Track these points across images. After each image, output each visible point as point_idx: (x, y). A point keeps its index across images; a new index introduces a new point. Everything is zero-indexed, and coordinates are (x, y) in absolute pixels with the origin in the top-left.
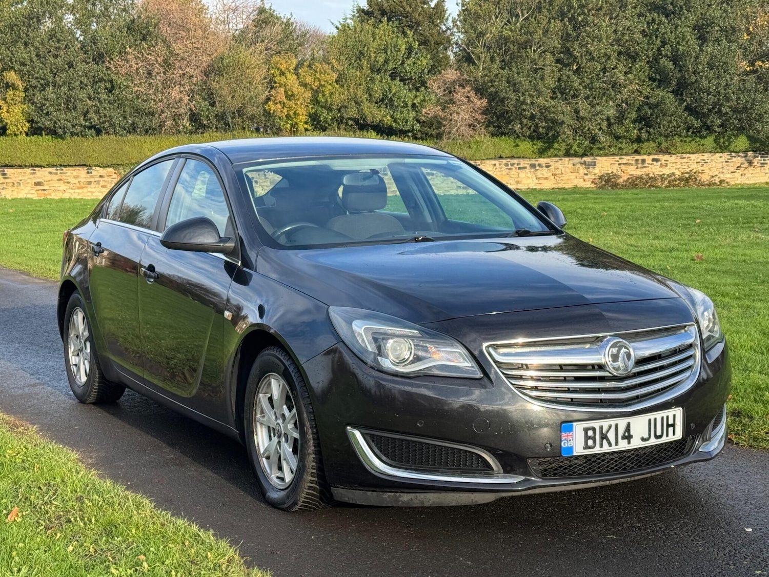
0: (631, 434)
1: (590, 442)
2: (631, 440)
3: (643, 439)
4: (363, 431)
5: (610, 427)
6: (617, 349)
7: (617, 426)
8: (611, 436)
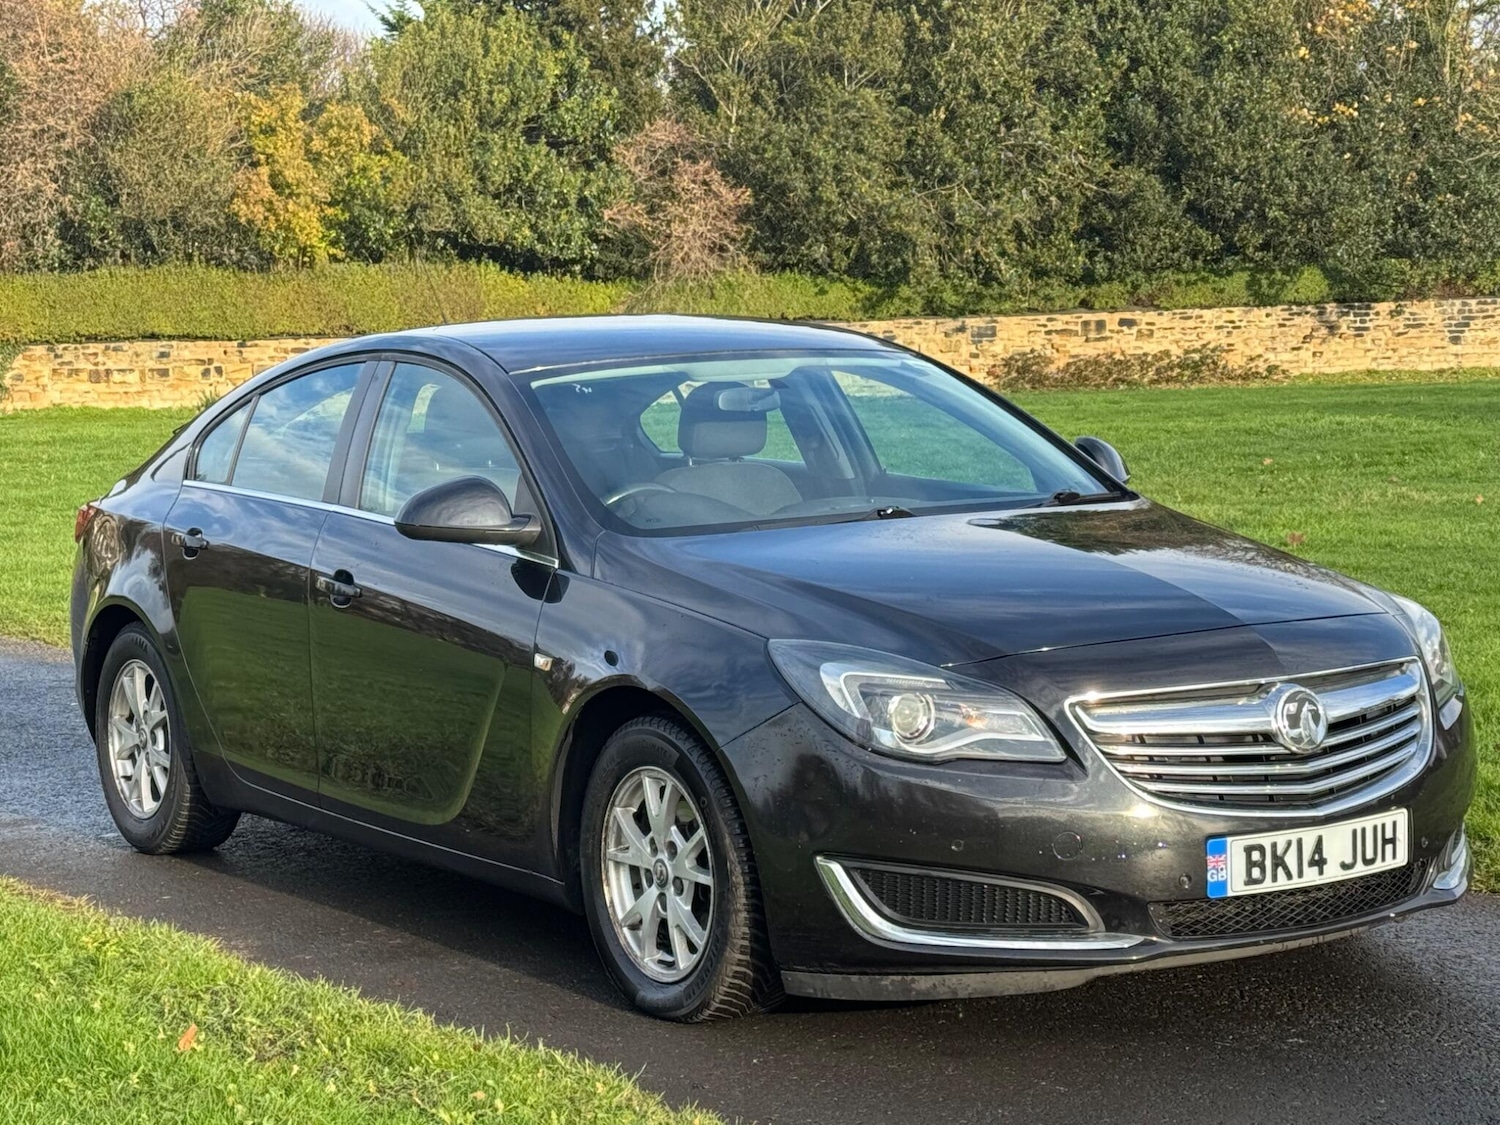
0: (1325, 856)
1: (1256, 873)
2: (1325, 867)
3: (1344, 866)
4: (846, 863)
5: (1289, 844)
6: (1296, 704)
7: (1300, 842)
8: (1291, 860)
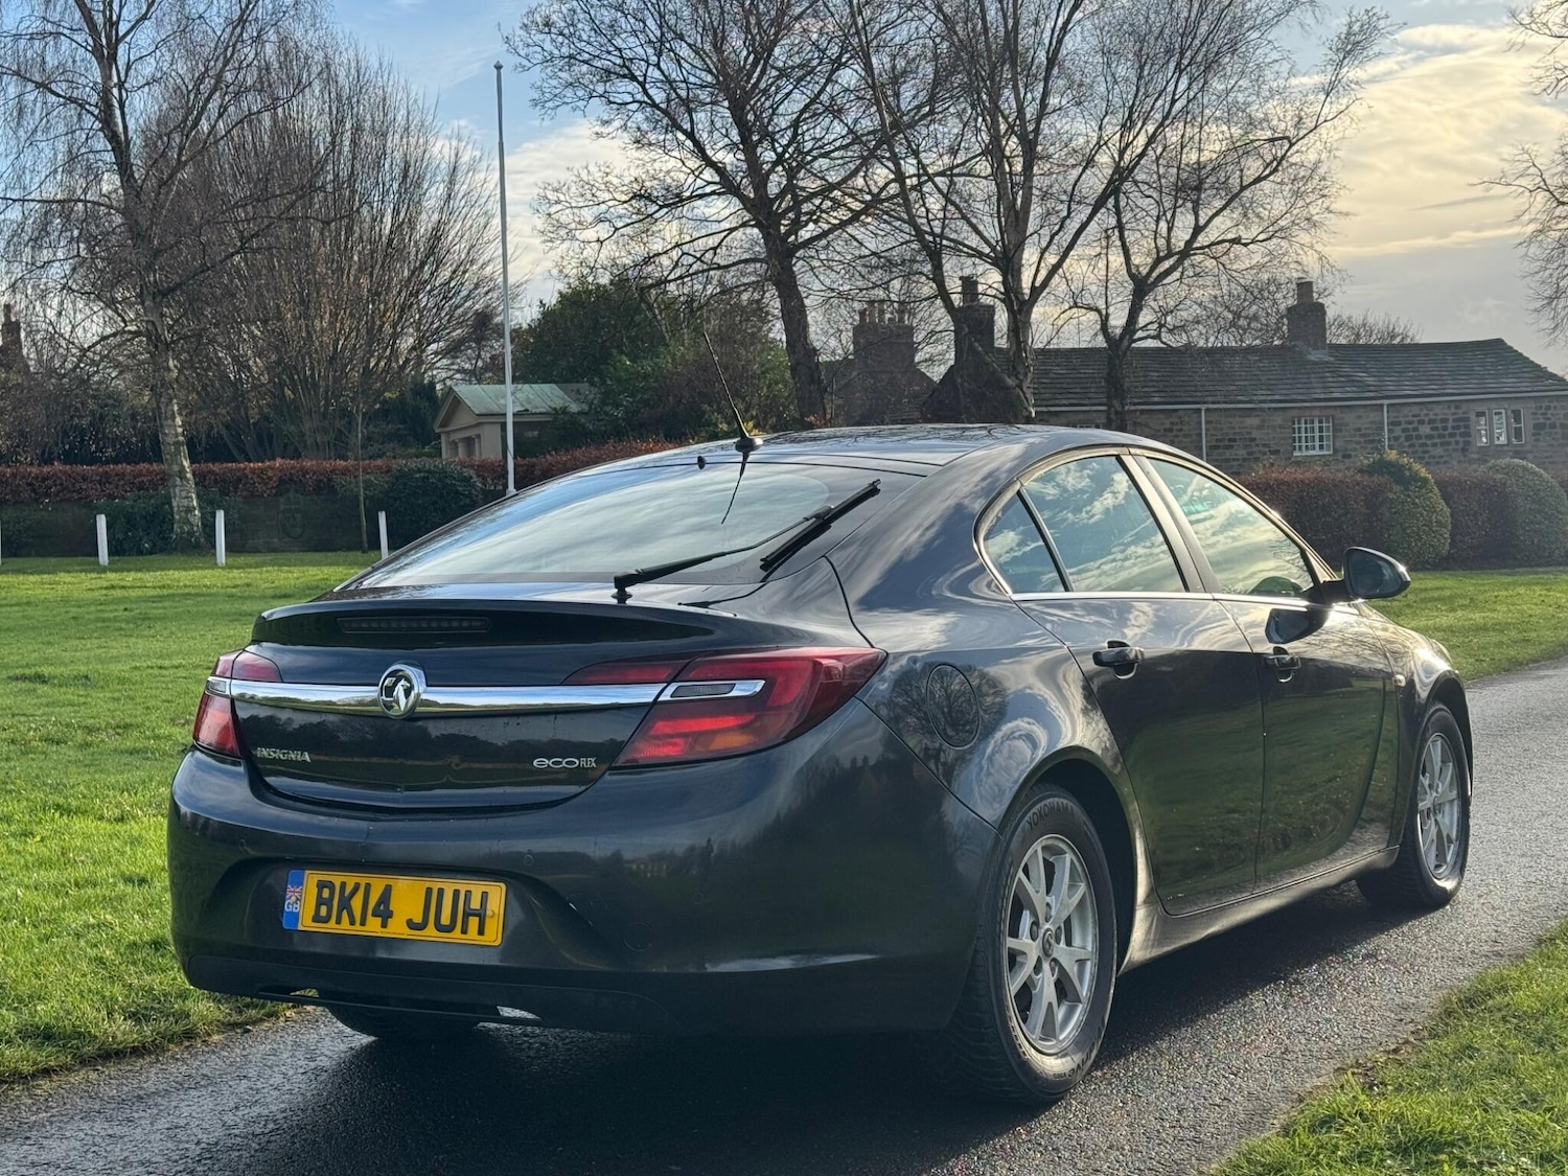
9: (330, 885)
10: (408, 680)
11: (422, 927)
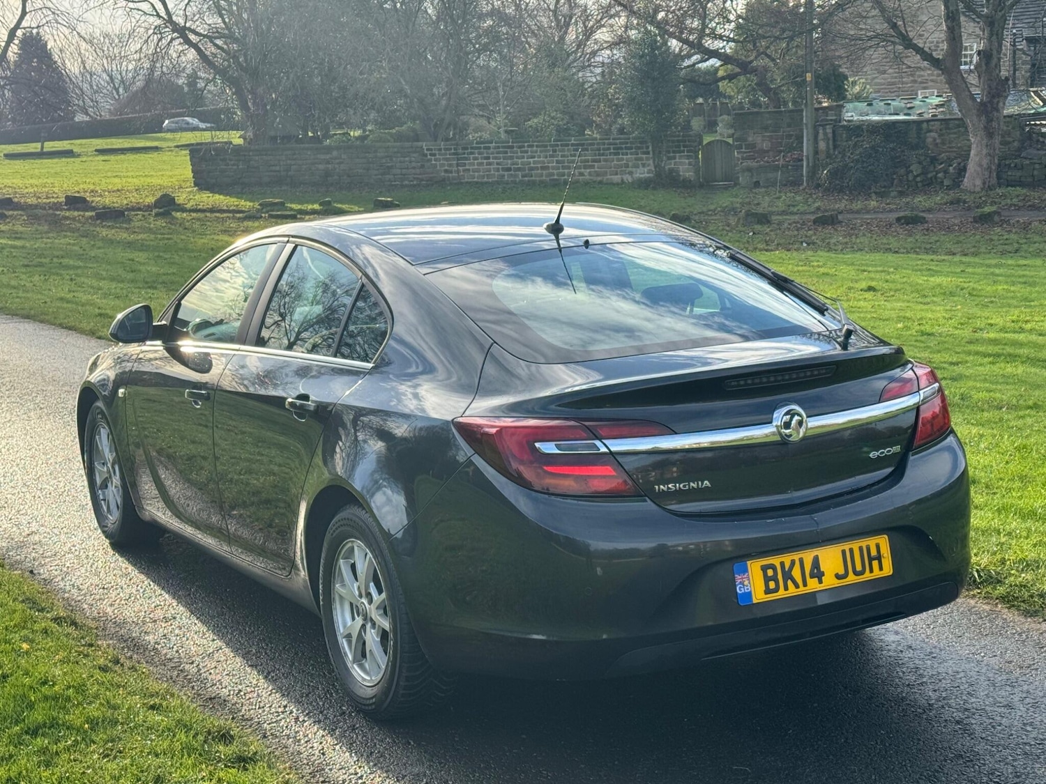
9: (773, 567)
10: (799, 415)
11: (845, 576)
